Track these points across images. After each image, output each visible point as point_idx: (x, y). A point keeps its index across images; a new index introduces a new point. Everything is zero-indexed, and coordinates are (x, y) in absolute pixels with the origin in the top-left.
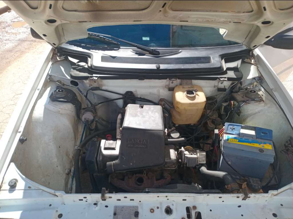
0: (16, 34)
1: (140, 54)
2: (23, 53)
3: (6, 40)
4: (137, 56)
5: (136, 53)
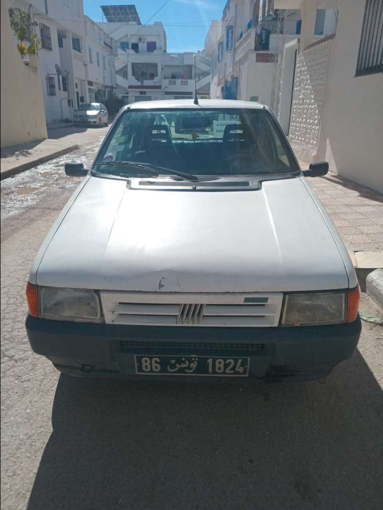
0: (22, 201)
1: (178, 180)
2: (32, 220)
3: (9, 207)
4: (174, 181)
5: (174, 179)
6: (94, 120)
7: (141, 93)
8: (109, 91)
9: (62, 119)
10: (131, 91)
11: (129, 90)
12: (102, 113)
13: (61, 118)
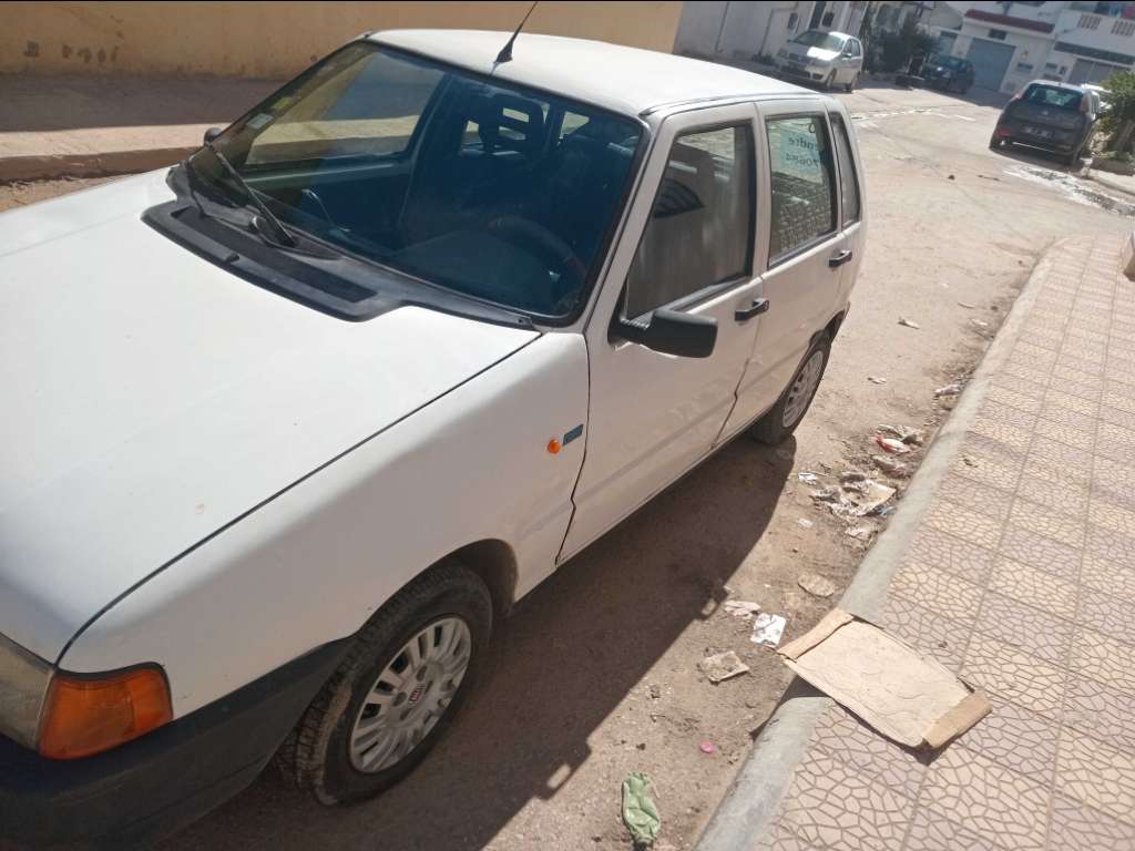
6: (818, 71)
7: (993, 33)
8: (908, 15)
9: (760, 54)
10: (967, 24)
11: (966, 20)
12: (846, 59)
13: (757, 53)
